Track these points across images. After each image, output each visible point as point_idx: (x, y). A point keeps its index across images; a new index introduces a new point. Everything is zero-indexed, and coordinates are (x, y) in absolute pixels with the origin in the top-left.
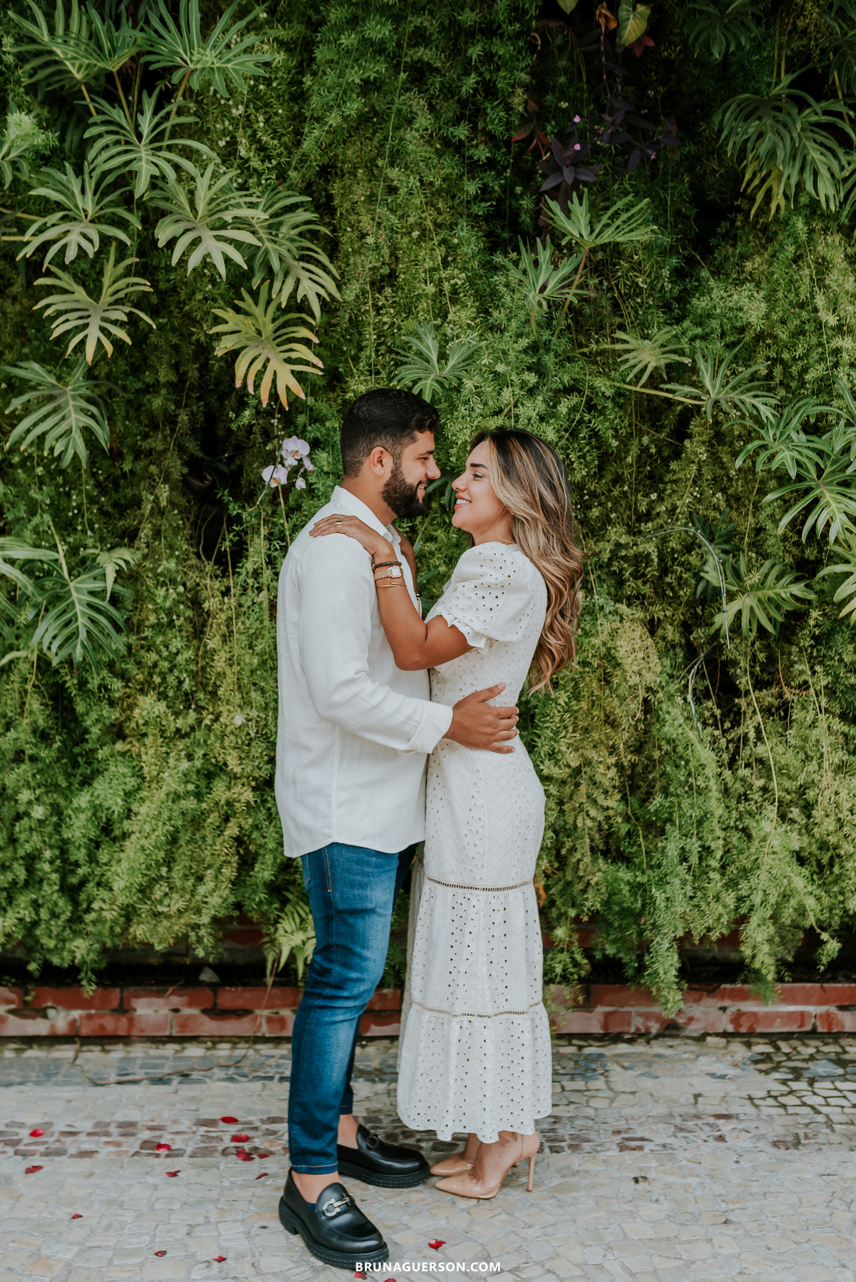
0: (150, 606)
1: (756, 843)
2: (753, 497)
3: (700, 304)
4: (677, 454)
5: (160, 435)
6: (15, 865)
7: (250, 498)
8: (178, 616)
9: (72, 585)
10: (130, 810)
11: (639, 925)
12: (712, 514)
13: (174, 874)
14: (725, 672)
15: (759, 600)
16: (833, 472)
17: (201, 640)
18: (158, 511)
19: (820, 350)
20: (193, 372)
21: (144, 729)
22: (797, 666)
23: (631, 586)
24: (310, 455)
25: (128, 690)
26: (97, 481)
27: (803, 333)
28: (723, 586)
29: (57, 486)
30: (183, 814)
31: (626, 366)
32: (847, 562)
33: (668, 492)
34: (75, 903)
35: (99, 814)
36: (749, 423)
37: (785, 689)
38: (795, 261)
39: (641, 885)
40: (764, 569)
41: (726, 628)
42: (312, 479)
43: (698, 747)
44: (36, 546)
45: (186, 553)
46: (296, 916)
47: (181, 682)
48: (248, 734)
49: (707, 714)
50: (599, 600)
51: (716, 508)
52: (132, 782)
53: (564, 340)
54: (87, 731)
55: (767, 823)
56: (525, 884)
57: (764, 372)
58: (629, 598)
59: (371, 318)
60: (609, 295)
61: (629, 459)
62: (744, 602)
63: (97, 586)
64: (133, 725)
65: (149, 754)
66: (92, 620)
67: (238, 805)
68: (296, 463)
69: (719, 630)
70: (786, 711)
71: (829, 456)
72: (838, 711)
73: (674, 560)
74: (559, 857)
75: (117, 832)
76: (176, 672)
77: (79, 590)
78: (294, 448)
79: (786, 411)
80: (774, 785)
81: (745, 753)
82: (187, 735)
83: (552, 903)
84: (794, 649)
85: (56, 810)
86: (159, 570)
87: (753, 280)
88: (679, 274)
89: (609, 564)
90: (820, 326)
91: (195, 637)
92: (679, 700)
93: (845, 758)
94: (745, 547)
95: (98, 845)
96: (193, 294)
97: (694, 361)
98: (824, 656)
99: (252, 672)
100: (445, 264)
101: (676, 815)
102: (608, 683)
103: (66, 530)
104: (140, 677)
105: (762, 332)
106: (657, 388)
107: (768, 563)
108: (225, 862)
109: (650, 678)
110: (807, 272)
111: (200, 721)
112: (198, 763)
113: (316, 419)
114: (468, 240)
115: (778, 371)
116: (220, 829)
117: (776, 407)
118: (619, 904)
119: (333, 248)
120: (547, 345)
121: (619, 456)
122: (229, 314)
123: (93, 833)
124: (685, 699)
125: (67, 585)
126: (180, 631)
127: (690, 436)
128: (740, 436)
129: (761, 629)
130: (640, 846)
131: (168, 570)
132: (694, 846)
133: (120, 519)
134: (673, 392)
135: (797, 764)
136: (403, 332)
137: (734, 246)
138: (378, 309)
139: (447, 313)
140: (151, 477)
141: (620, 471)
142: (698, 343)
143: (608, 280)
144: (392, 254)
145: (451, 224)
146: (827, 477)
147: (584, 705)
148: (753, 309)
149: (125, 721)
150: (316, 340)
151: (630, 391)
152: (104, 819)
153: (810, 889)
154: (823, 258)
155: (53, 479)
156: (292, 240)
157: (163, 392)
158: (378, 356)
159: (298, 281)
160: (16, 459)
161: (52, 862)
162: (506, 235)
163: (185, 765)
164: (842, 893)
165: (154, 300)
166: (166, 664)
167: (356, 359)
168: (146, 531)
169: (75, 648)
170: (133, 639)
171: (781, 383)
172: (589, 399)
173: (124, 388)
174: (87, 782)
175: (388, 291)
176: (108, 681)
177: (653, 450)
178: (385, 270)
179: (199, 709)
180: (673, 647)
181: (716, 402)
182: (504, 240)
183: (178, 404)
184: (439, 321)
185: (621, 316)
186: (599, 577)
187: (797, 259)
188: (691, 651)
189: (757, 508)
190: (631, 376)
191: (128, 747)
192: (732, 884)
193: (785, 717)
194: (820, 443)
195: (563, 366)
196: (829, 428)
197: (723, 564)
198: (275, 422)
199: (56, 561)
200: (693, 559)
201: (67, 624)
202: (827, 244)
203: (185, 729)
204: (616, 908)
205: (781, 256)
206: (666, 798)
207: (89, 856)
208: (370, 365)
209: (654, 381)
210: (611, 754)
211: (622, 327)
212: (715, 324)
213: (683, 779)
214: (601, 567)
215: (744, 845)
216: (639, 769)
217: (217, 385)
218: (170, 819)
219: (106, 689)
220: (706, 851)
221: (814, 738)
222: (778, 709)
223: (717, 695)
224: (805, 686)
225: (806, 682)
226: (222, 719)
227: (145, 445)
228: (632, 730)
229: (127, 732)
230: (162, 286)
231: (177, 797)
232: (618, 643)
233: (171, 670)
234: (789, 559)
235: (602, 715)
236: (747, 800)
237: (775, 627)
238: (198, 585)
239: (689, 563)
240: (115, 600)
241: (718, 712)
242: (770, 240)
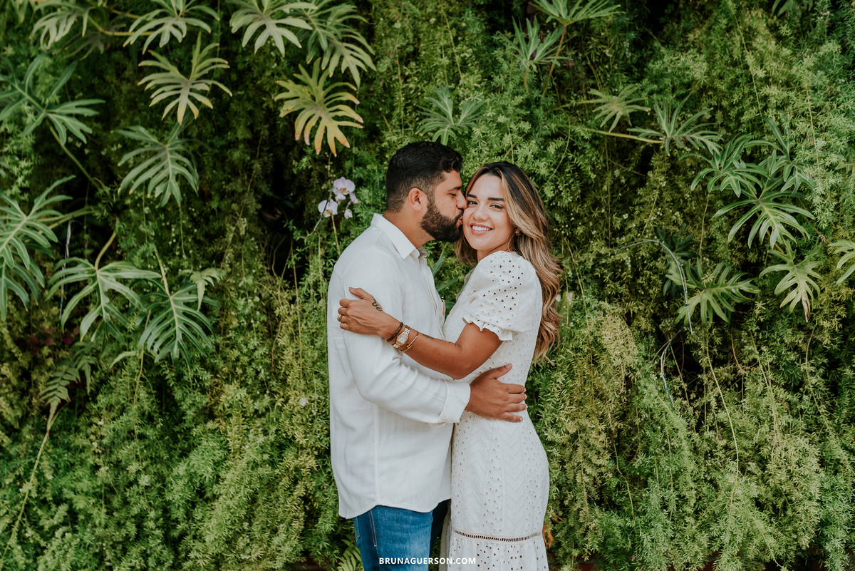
0: (233, 313)
1: (722, 493)
2: (704, 215)
3: (655, 66)
4: (642, 183)
5: (239, 180)
6: (128, 523)
7: (310, 227)
8: (255, 320)
9: (171, 298)
10: (218, 476)
11: (630, 563)
12: (673, 228)
13: (254, 528)
14: (689, 354)
15: (714, 296)
16: (770, 191)
17: (274, 339)
18: (239, 239)
19: (752, 97)
20: (265, 132)
21: (229, 411)
22: (746, 347)
23: (611, 287)
24: (355, 192)
25: (216, 380)
26: (192, 216)
27: (738, 85)
28: (685, 285)
29: (160, 221)
30: (260, 478)
31: (600, 115)
32: (784, 262)
33: (637, 212)
34: (177, 553)
35: (194, 480)
36: (698, 156)
37: (739, 366)
38: (728, 31)
39: (630, 529)
40: (717, 271)
41: (688, 318)
42: (357, 210)
43: (671, 414)
44: (144, 268)
45: (262, 271)
46: (353, 559)
47: (258, 373)
48: (311, 413)
49: (676, 387)
50: (587, 299)
51: (675, 224)
52: (219, 454)
53: (550, 99)
54: (184, 414)
55: (731, 478)
56: (536, 535)
57: (708, 116)
58: (609, 297)
59: (401, 84)
60: (584, 63)
61: (605, 188)
62: (702, 297)
63: (191, 298)
64: (220, 408)
65: (233, 430)
66: (187, 326)
67: (304, 471)
68: (344, 198)
69: (683, 320)
70: (740, 383)
71: (765, 179)
72: (783, 383)
73: (644, 265)
74: (562, 507)
75: (209, 495)
76: (254, 365)
77: (177, 302)
78: (343, 187)
79: (728, 146)
80: (735, 443)
81: (709, 418)
82: (263, 415)
83: (559, 545)
84: (744, 334)
85: (161, 478)
86: (240, 285)
87: (695, 47)
88: (636, 45)
89: (593, 270)
90: (750, 79)
91: (269, 337)
92: (654, 377)
93: (791, 420)
94: (700, 254)
95: (194, 507)
96: (264, 71)
97: (653, 111)
98: (768, 338)
99: (314, 363)
100: (456, 42)
101: (656, 472)
102: (596, 364)
103: (167, 255)
104: (226, 369)
105: (704, 86)
106: (623, 133)
107: (719, 266)
108: (294, 517)
109: (629, 360)
110: (738, 38)
111: (273, 404)
112: (272, 438)
113: (360, 163)
114: (473, 24)
115: (719, 115)
116: (290, 490)
117: (720, 142)
118: (613, 545)
119: (370, 33)
120: (537, 100)
121: (597, 186)
122: (289, 85)
123: (189, 495)
124: (658, 376)
125: (167, 298)
126: (257, 332)
127: (652, 168)
128: (691, 167)
129: (716, 318)
130: (628, 496)
131: (247, 284)
132: (671, 495)
133: (210, 246)
134: (636, 134)
135: (752, 427)
136: (425, 94)
137: (678, 23)
138: (406, 78)
139: (459, 79)
140: (233, 213)
141: (598, 197)
142: (655, 96)
143: (582, 52)
144: (415, 37)
145: (460, 13)
146: (764, 196)
147: (578, 383)
148: (698, 68)
149: (215, 405)
150: (357, 102)
151: (603, 135)
152: (198, 484)
153: (770, 529)
154: (750, 28)
155: (157, 216)
156: (337, 27)
157: (241, 146)
158: (406, 113)
159: (342, 57)
160: (128, 202)
161: (157, 520)
162: (502, 21)
163: (261, 439)
164: (795, 532)
165: (234, 77)
166: (246, 359)
167: (389, 117)
168: (229, 255)
169: (173, 347)
170: (219, 340)
171: (722, 125)
172: (572, 143)
173: (212, 145)
174: (184, 454)
175: (413, 64)
176: (200, 373)
177: (623, 181)
178: (410, 49)
179: (272, 394)
180: (646, 334)
181: (672, 141)
182: (501, 25)
183: (253, 156)
184: (453, 86)
185: (594, 79)
186: (585, 281)
187: (729, 29)
188: (661, 337)
189: (707, 222)
190: (604, 123)
191: (217, 425)
192: (705, 527)
193: (739, 389)
194: (758, 169)
195: (550, 117)
196: (763, 157)
197: (684, 267)
198: (328, 167)
199: (159, 279)
200: (659, 264)
201: (167, 328)
202: (752, 17)
203: (262, 410)
204: (611, 549)
205: (716, 27)
206: (647, 456)
207: (187, 515)
208: (400, 121)
209: (622, 127)
210: (601, 421)
211: (594, 87)
212: (667, 81)
213: (660, 441)
214: (586, 273)
215: (712, 494)
216: (624, 433)
217: (283, 141)
218: (250, 483)
219: (199, 380)
220: (682, 499)
221: (764, 405)
222: (733, 382)
223: (683, 372)
224: (754, 363)
225: (754, 360)
226: (290, 402)
227: (228, 188)
228: (617, 402)
229: (216, 413)
230: (240, 67)
231: (255, 465)
232: (603, 333)
233: (250, 364)
234: (736, 262)
235: (593, 390)
236: (712, 456)
237: (727, 316)
238: (271, 295)
239: (656, 268)
240: (205, 309)
241: (685, 386)
242: (706, 17)
